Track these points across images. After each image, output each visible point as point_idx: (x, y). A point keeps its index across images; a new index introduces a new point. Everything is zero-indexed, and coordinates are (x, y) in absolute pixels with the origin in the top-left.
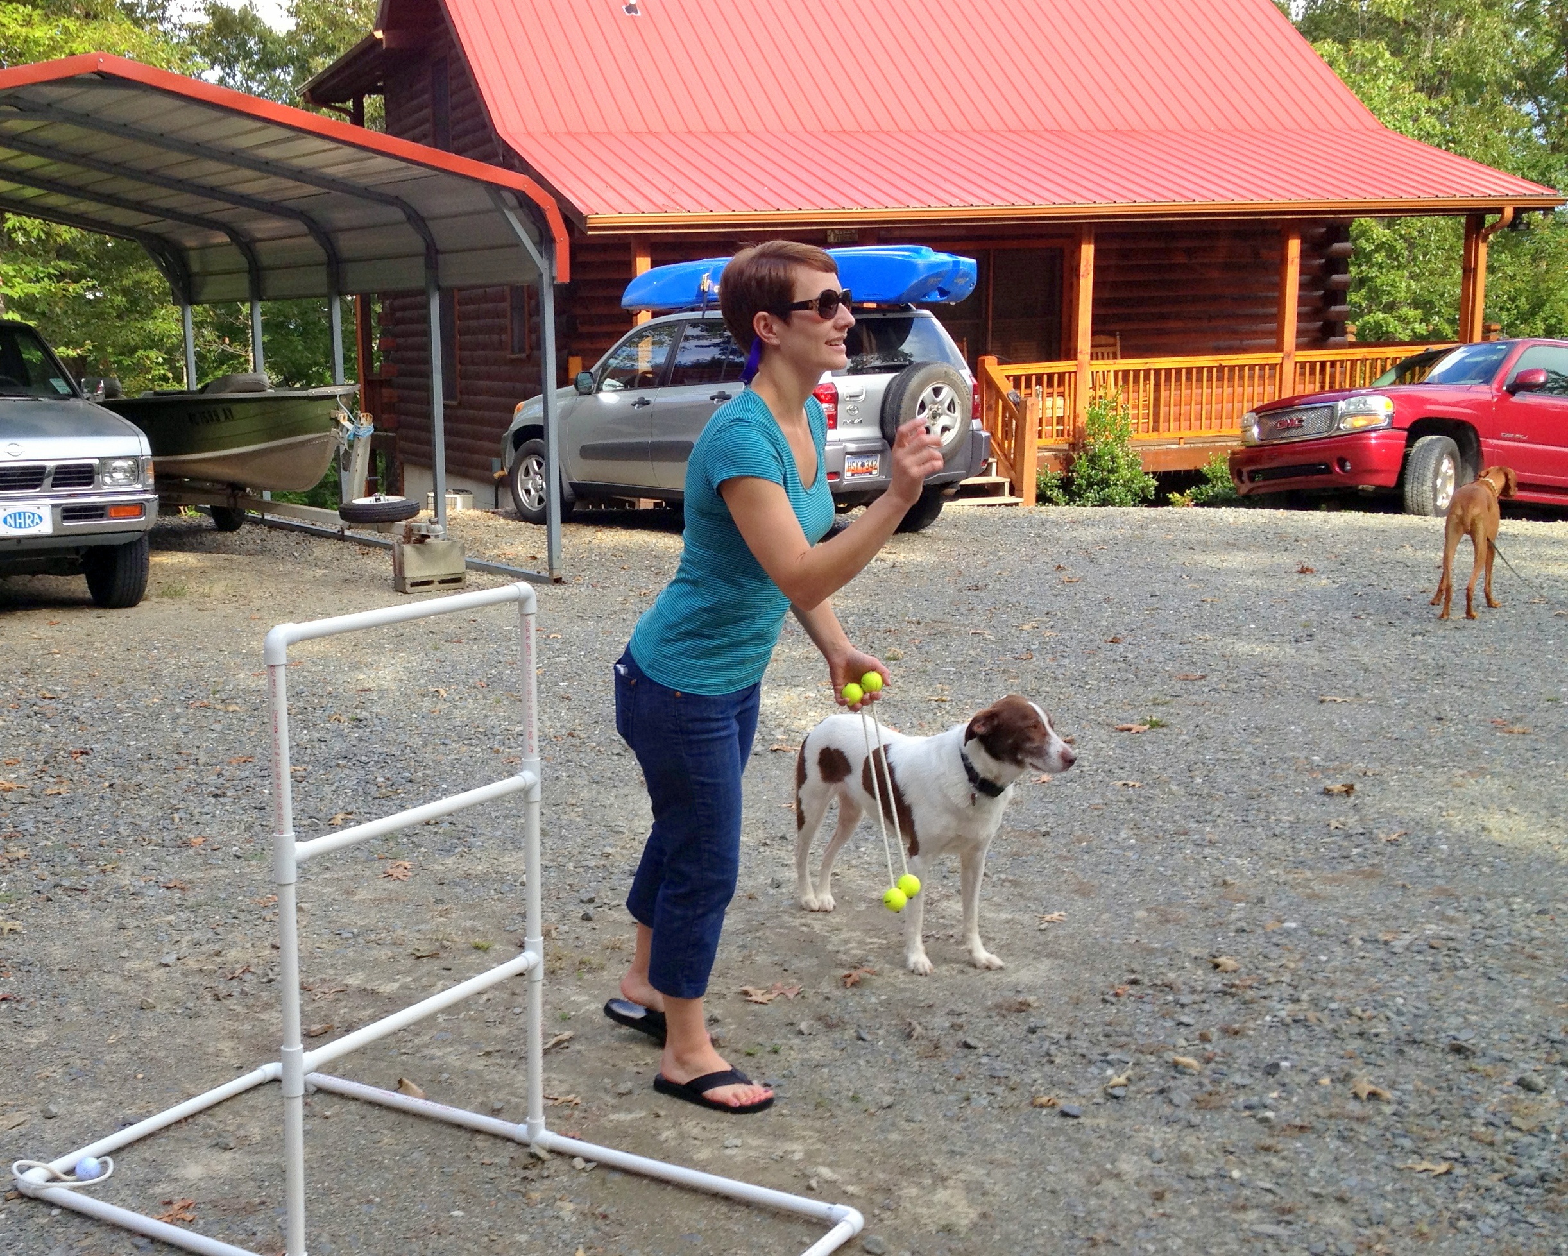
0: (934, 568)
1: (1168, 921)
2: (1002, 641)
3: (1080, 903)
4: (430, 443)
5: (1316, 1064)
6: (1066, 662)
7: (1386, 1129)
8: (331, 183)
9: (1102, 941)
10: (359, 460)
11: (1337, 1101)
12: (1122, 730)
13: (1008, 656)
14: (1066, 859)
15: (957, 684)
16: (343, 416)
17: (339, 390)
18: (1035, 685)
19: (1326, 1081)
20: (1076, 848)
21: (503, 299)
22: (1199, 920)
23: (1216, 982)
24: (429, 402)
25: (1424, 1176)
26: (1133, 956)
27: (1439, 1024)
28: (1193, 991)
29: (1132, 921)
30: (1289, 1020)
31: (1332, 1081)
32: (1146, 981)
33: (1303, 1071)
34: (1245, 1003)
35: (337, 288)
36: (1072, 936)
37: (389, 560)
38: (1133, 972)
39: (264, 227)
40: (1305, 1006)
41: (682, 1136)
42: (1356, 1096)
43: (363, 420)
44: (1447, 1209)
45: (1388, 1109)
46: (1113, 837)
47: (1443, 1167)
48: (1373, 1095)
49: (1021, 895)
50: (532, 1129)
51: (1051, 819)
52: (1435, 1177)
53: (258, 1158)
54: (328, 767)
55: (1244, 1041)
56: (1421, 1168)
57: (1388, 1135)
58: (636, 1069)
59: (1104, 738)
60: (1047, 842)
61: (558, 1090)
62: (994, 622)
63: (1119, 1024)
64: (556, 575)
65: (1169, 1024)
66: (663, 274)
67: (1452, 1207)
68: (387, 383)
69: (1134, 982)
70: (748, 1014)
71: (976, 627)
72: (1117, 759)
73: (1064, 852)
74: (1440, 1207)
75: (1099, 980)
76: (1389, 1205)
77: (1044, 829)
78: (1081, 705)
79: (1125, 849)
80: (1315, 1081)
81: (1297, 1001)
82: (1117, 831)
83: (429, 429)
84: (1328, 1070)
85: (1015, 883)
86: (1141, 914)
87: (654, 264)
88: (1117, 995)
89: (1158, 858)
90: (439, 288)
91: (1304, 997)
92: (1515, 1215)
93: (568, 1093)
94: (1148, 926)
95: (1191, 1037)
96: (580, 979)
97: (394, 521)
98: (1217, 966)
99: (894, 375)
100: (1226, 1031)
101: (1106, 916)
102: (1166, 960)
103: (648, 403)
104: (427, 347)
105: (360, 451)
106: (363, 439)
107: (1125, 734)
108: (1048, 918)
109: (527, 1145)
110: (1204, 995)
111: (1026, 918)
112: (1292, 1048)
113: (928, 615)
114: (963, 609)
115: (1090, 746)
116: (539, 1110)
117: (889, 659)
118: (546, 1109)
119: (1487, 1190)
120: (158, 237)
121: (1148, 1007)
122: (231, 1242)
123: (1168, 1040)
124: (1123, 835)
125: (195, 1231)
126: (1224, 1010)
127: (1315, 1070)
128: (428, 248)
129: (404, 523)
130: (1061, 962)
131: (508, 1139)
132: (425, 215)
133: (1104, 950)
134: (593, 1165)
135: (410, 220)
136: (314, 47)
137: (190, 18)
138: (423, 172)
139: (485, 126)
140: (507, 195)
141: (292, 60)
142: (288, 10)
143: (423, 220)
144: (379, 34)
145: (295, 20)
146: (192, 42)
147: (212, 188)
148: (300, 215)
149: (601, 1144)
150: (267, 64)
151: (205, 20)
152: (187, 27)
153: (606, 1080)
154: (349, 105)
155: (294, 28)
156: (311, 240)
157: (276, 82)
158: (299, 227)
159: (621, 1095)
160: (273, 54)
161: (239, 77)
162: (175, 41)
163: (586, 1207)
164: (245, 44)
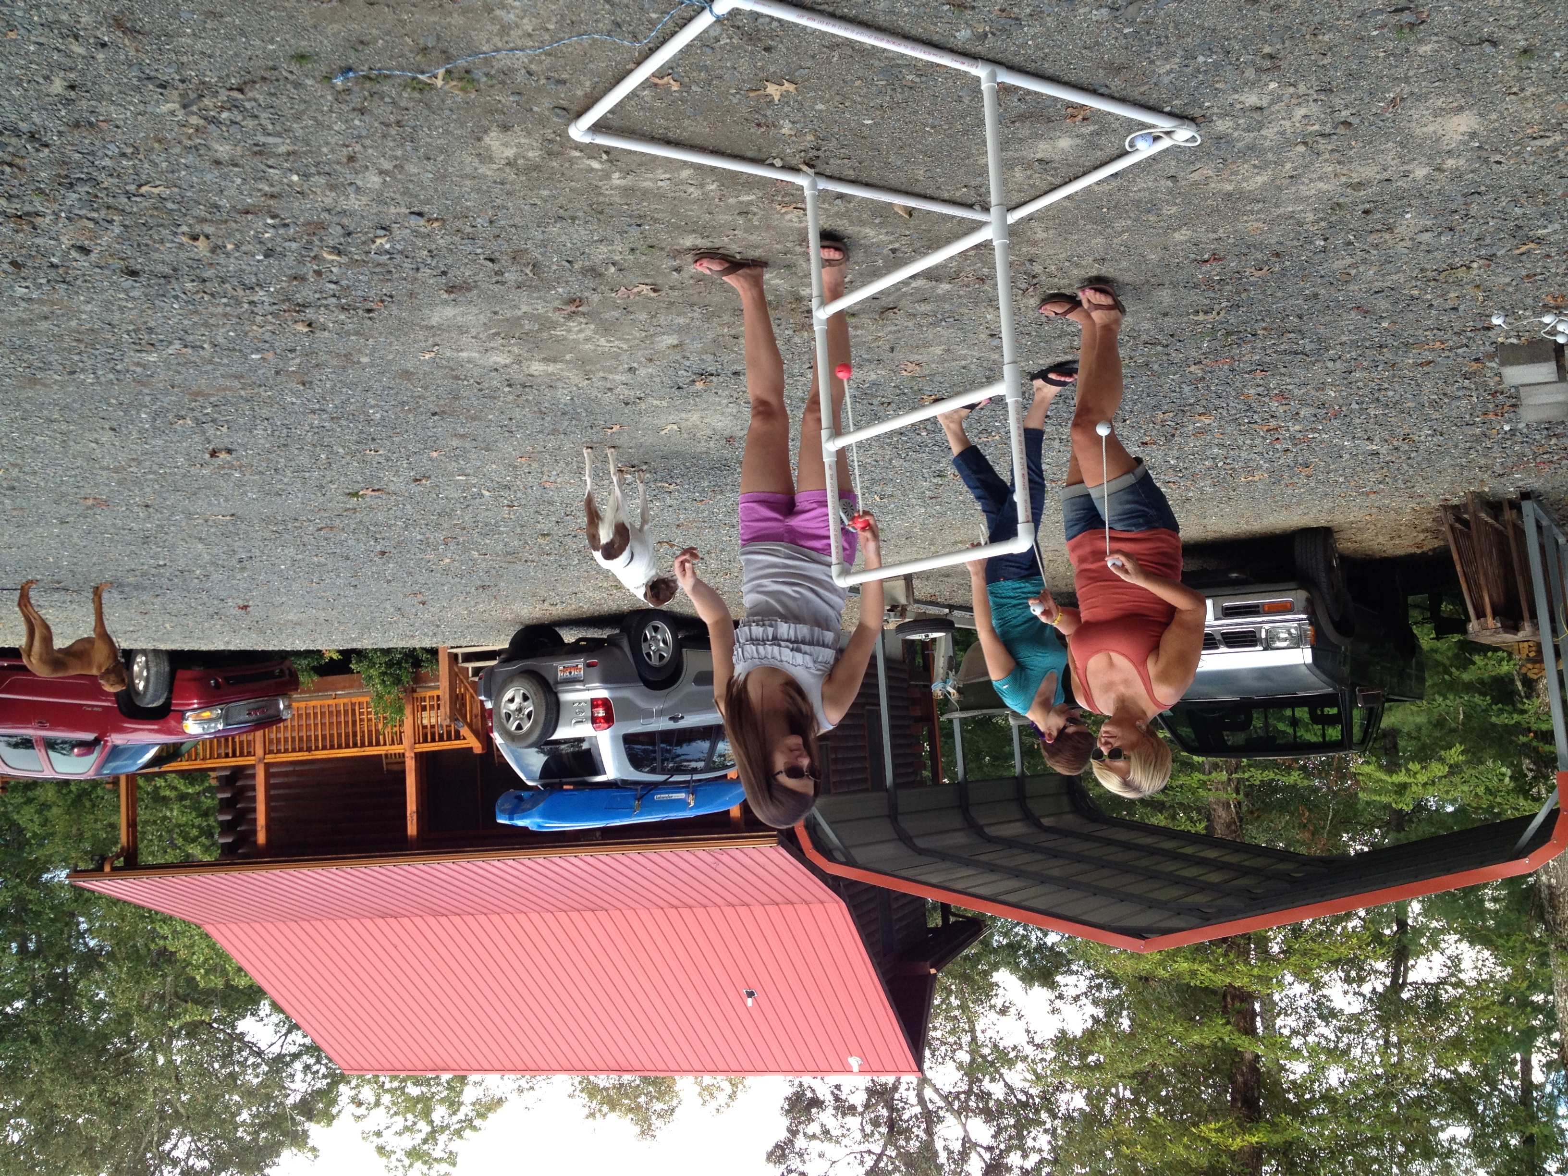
0: (514, 600)
1: (345, 356)
2: (466, 550)
3: (409, 366)
4: (889, 678)
5: (236, 258)
6: (419, 537)
7: (185, 215)
8: (968, 863)
9: (393, 339)
10: (941, 665)
11: (221, 233)
12: (378, 490)
13: (461, 539)
14: (419, 397)
15: (499, 518)
16: (954, 695)
17: (957, 715)
18: (442, 520)
19: (230, 247)
20: (413, 405)
21: (835, 783)
22: (323, 357)
23: (310, 313)
24: (891, 707)
25: (158, 183)
26: (370, 329)
27: (147, 291)
28: (326, 306)
29: (371, 355)
30: (257, 289)
31: (225, 247)
32: (361, 312)
33: (245, 253)
34: (289, 300)
35: (961, 788)
36: (415, 342)
37: (916, 593)
38: (370, 318)
39: (1016, 829)
40: (245, 300)
41: (702, 186)
42: (207, 237)
43: (940, 693)
44: (140, 160)
45: (185, 228)
46: (385, 414)
47: (144, 189)
48: (195, 238)
49: (453, 370)
50: (814, 186)
51: (430, 424)
52: (149, 182)
53: (1017, 155)
55: (289, 272)
56: (160, 188)
57: (184, 210)
59: (392, 484)
60: (433, 408)
61: (792, 217)
62: (471, 563)
63: (380, 280)
65: (344, 283)
66: (722, 805)
67: (137, 161)
68: (918, 720)
69: (369, 311)
70: (652, 277)
71: (484, 560)
72: (382, 469)
73: (421, 401)
74: (146, 161)
75: (395, 310)
76: (183, 161)
77: (436, 418)
78: (408, 506)
79: (377, 405)
80: (237, 247)
81: (251, 303)
82: (383, 419)
83: (890, 688)
84: (228, 255)
85: (457, 378)
86: (365, 360)
88: (382, 301)
89: (352, 400)
90: (887, 790)
91: (246, 306)
92: (91, 158)
93: (786, 213)
94: (360, 351)
95: (329, 274)
96: (776, 296)
97: (915, 621)
98: (310, 325)
99: (554, 737)
100: (302, 279)
101: (390, 357)
102: (346, 327)
104: (893, 747)
105: (941, 671)
106: (939, 680)
107: (376, 487)
108: (433, 354)
109: (817, 174)
110: (319, 303)
111: (448, 354)
112: (254, 269)
113: (519, 566)
114: (494, 572)
115: (402, 478)
116: (809, 200)
117: (548, 535)
118: (803, 200)
119: (111, 175)
120: (1094, 821)
121: (359, 293)
122: (1036, 93)
123: (344, 271)
124: (378, 416)
125: (1063, 100)
126: (304, 294)
127: (237, 254)
128: (896, 818)
129: (907, 620)
130: (423, 323)
131: (830, 177)
132: (900, 842)
133: (391, 333)
134: (767, 162)
135: (910, 839)
136: (979, 961)
137: (1071, 980)
138: (904, 873)
139: (854, 907)
140: (843, 859)
141: (995, 951)
142: (997, 985)
143: (900, 839)
144: (933, 971)
145: (994, 980)
146: (1069, 962)
147: (1056, 857)
148: (990, 840)
149: (762, 177)
150: (1013, 948)
151: (1059, 978)
152: (1072, 973)
153: (757, 223)
154: (952, 919)
155: (994, 974)
156: (982, 822)
157: (1006, 935)
158: (991, 831)
159: (747, 213)
160: (1009, 955)
161: (1033, 938)
162: (1081, 963)
163: (773, 131)
164: (1030, 962)
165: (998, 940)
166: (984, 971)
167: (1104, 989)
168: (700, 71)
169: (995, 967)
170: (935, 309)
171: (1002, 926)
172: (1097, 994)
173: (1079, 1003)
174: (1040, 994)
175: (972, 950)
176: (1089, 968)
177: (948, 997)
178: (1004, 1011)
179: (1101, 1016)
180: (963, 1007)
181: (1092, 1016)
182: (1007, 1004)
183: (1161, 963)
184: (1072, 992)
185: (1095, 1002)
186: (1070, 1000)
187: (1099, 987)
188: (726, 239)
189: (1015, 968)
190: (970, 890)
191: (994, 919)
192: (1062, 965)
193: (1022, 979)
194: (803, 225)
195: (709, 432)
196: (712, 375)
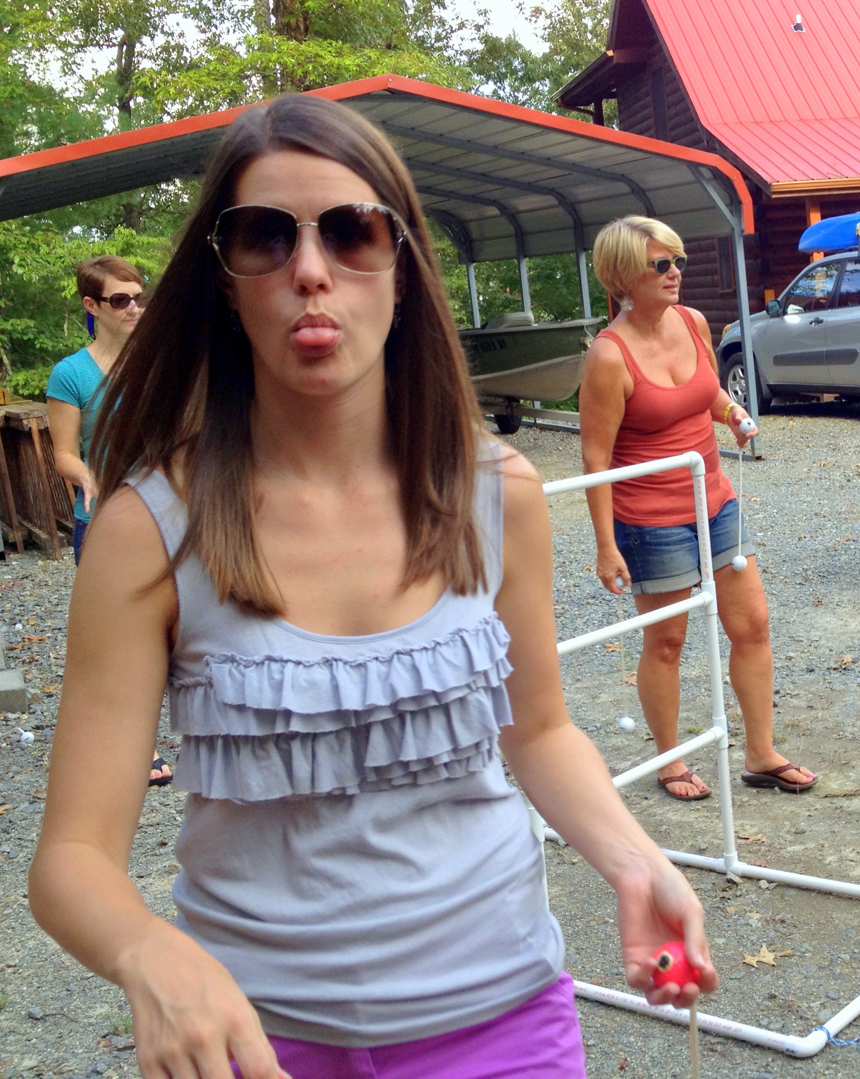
8: (573, 167)
17: (585, 322)
21: (714, 249)
35: (582, 246)
39: (525, 202)
41: (841, 860)
50: (728, 861)
54: (580, 606)
58: (808, 813)
61: (750, 831)
64: (757, 453)
66: (831, 224)
87: (823, 217)
93: (757, 834)
103: (821, 322)
116: (733, 847)
118: (739, 846)
120: (445, 213)
131: (711, 870)
132: (644, 187)
134: (774, 884)
135: (633, 192)
136: (564, 64)
137: (468, 46)
138: (640, 155)
139: (692, 120)
140: (703, 170)
141: (547, 75)
142: (542, 38)
143: (643, 191)
144: (610, 53)
145: (548, 44)
146: (470, 64)
147: (483, 174)
148: (551, 191)
149: (781, 869)
150: (528, 78)
151: (480, 47)
152: (466, 53)
153: (786, 823)
154: (591, 108)
155: (548, 51)
156: (561, 210)
157: (536, 92)
158: (551, 200)
159: (796, 833)
160: (532, 71)
161: (508, 89)
162: (457, 64)
163: (768, 916)
164: (511, 64)
165: (545, 86)
166: (557, 54)
167: (433, 36)
168: (841, 974)
169: (547, 58)
170: (606, 739)
171: (540, 100)
172: (440, 31)
173: (459, 21)
174: (500, 31)
175: (572, 75)
176: (449, 59)
177: (595, 26)
178: (537, 11)
179: (436, 8)
180: (579, 16)
181: (445, 8)
182: (534, 19)
183: (373, 64)
184: (468, 33)
185: (442, 22)
186: (468, 24)
187: (438, 38)
188: (818, 806)
189: (526, 58)
190: (569, 138)
191: (549, 109)
192: (477, 61)
193: (519, 46)
194: (740, 822)
195: (839, 610)
196: (835, 669)
